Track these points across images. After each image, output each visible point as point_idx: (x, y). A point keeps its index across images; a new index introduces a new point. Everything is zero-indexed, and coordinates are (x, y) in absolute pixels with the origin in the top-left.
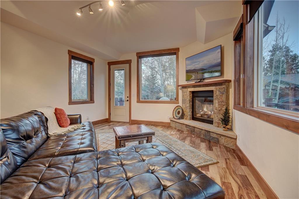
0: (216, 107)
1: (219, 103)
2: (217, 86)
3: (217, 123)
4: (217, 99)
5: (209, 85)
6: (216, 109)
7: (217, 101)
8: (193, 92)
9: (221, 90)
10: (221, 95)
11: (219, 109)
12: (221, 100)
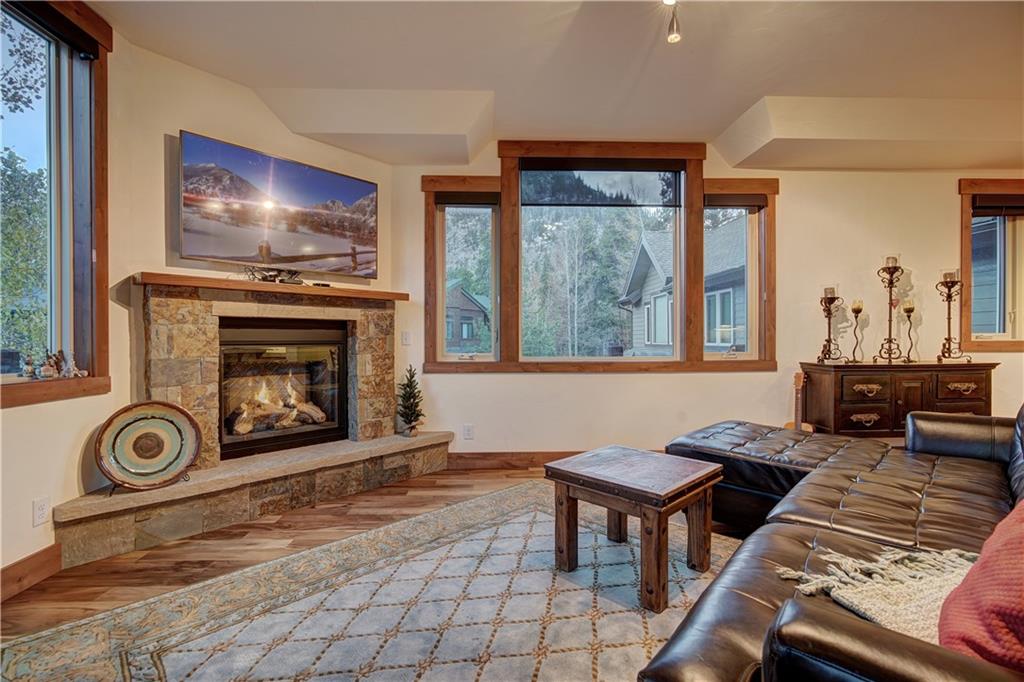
0: (368, 377)
1: (376, 363)
2: (370, 307)
3: (372, 427)
4: (370, 350)
5: (339, 303)
6: (367, 383)
7: (368, 357)
8: (226, 322)
9: (381, 323)
10: (383, 336)
11: (378, 380)
12: (381, 353)
